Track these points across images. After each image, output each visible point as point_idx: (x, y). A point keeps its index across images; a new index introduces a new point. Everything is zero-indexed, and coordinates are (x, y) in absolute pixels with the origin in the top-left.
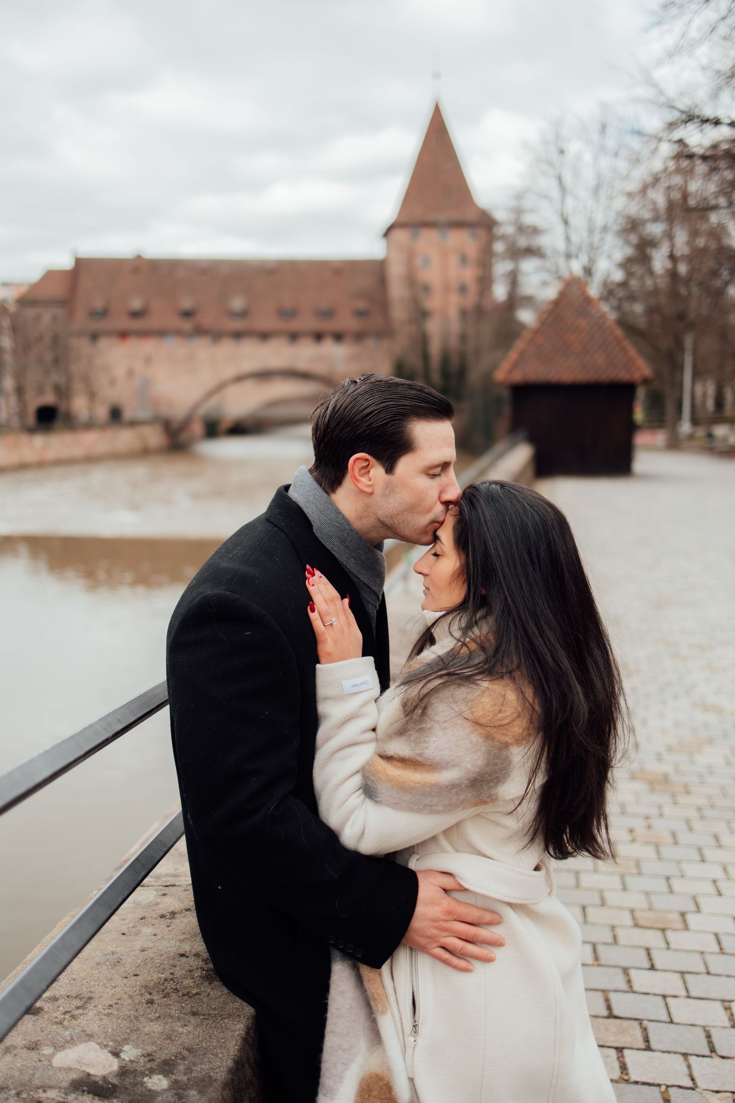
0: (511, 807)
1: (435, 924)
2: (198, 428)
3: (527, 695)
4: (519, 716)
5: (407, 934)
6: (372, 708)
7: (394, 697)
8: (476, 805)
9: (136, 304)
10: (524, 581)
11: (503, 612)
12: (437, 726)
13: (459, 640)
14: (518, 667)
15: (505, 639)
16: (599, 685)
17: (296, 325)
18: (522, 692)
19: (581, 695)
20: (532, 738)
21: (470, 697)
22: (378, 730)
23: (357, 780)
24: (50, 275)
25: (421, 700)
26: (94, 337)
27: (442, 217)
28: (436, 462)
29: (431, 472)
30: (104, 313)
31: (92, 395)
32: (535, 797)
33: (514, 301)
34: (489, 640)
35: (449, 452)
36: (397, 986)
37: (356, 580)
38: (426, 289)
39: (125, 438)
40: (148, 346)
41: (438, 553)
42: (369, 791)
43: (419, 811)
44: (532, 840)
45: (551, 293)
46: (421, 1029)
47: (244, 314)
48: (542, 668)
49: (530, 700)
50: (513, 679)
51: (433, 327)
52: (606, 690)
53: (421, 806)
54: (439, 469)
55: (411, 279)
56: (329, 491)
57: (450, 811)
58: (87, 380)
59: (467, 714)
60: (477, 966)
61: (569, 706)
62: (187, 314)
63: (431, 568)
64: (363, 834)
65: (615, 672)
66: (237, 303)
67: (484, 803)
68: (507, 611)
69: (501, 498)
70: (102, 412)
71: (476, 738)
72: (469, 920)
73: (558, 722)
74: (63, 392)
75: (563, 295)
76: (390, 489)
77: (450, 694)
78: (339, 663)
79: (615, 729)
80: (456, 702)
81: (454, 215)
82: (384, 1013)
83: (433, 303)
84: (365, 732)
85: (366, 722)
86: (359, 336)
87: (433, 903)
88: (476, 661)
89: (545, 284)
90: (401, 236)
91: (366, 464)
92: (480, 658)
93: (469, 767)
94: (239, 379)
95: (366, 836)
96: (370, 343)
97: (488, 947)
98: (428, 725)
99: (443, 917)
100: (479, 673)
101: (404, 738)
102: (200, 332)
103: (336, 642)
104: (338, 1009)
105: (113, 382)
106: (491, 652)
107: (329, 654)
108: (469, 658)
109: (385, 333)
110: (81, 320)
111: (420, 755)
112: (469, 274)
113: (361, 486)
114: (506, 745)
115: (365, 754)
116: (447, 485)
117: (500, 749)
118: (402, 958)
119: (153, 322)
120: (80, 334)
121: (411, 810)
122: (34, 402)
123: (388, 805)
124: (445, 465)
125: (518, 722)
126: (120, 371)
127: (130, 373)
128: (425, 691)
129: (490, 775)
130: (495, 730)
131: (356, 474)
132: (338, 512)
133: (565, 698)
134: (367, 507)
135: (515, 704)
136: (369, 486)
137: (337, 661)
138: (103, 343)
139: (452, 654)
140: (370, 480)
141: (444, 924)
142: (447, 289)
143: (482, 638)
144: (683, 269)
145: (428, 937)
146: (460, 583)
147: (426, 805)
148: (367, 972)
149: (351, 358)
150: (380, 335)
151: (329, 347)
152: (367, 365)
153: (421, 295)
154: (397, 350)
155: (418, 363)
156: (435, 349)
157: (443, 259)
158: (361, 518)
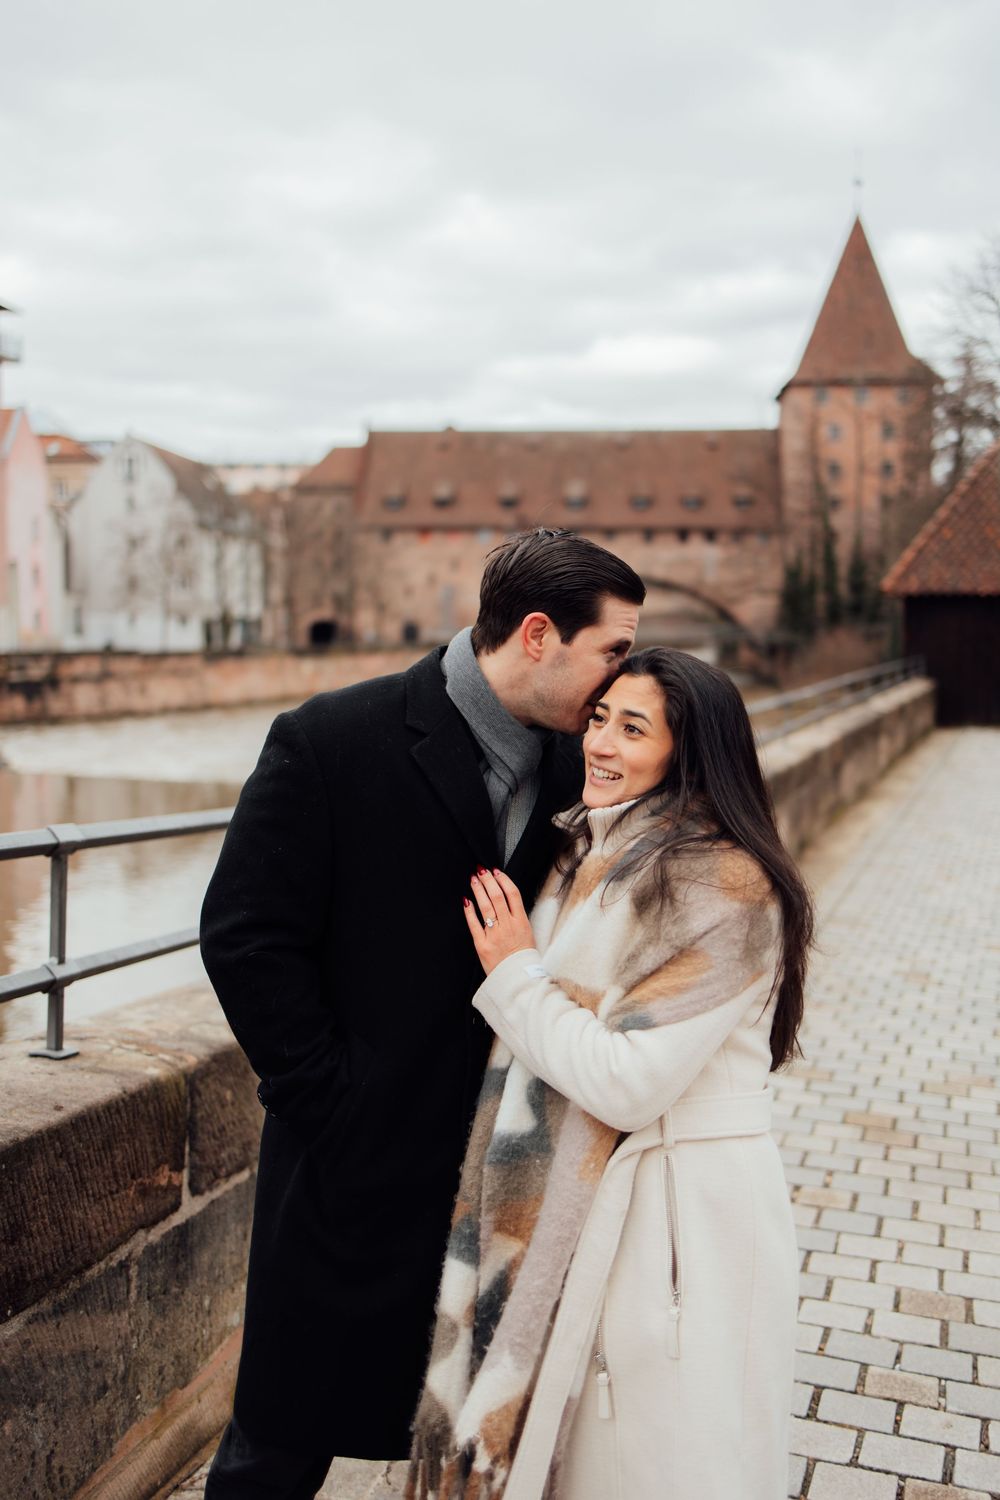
9: (443, 490)
17: (652, 518)
24: (336, 455)
26: (388, 533)
27: (858, 373)
30: (400, 503)
31: (381, 608)
38: (835, 469)
40: (455, 546)
47: (584, 503)
51: (841, 521)
55: (812, 457)
58: (375, 590)
62: (509, 504)
66: (575, 489)
70: (393, 631)
74: (343, 603)
76: (561, 659)
81: (875, 370)
83: (844, 488)
86: (739, 534)
90: (801, 398)
91: (541, 626)
96: (754, 542)
105: (409, 592)
109: (774, 529)
110: (371, 512)
112: (893, 450)
113: (530, 649)
119: (462, 514)
120: (369, 529)
122: (309, 617)
126: (418, 578)
127: (432, 580)
136: (538, 651)
138: (399, 540)
140: (540, 644)
142: (862, 469)
149: (727, 563)
150: (767, 532)
151: (698, 548)
152: (748, 572)
153: (825, 476)
154: (791, 552)
155: (819, 570)
156: (843, 551)
157: (859, 428)
158: (512, 686)
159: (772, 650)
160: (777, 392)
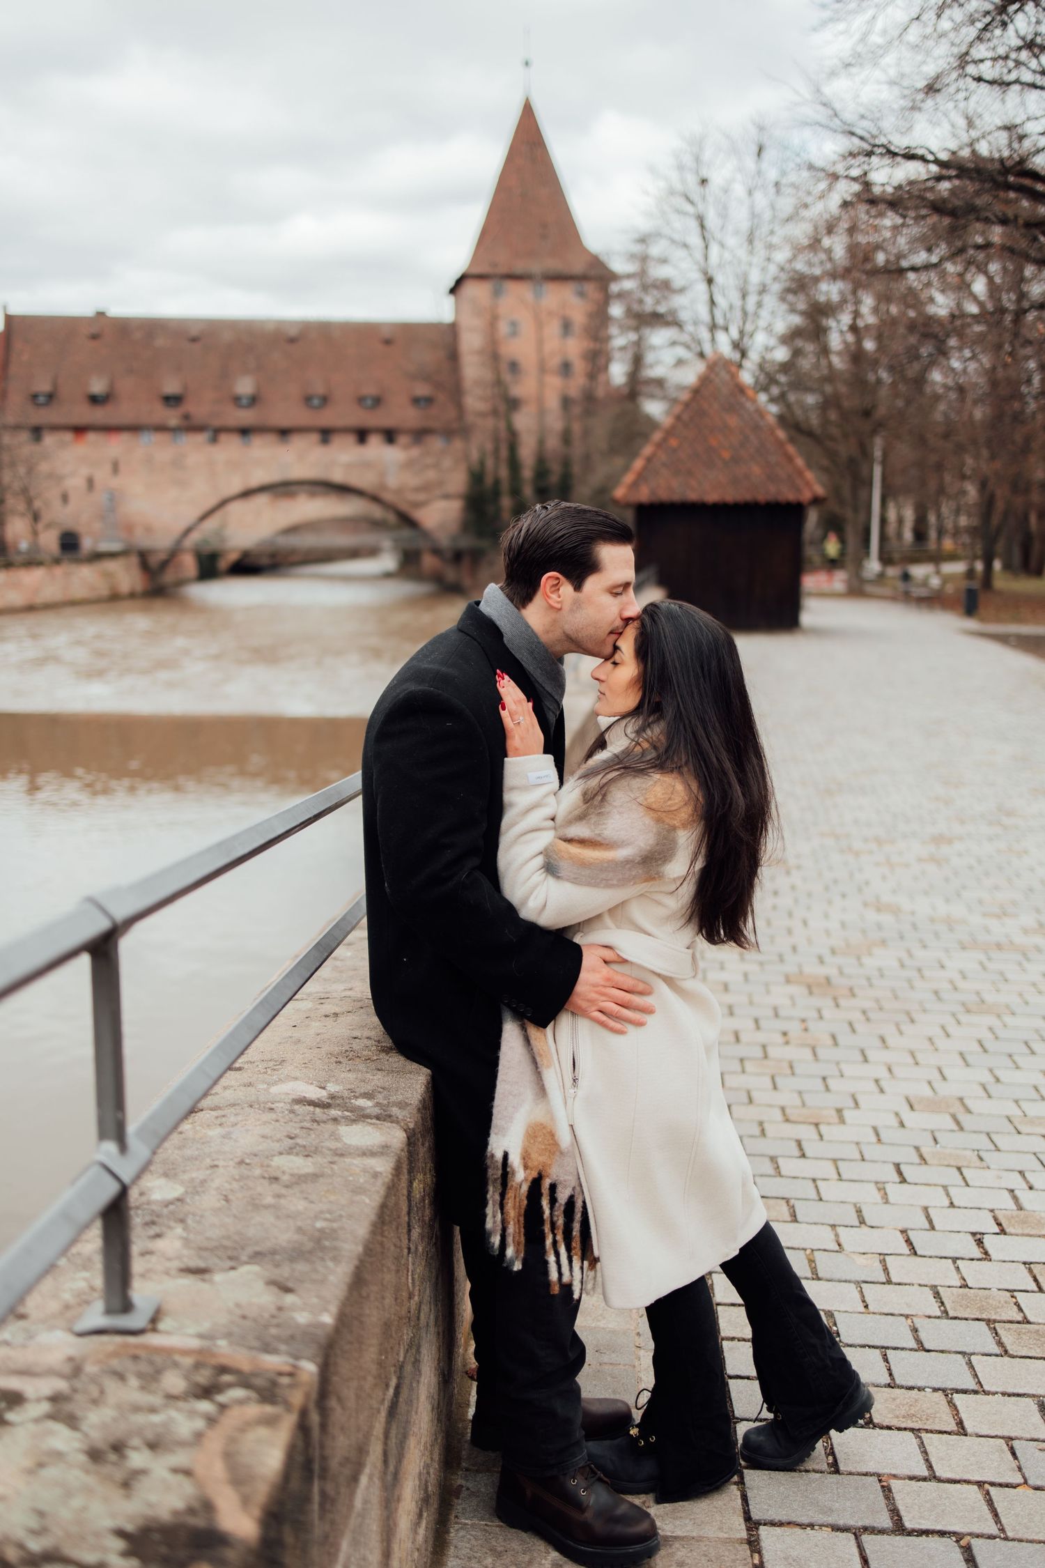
0: (674, 888)
1: (596, 989)
2: (189, 564)
3: (693, 788)
4: (685, 804)
5: (570, 999)
6: (552, 799)
7: (573, 791)
8: (646, 880)
9: (97, 385)
10: (695, 691)
11: (675, 716)
12: (615, 810)
13: (633, 740)
14: (686, 763)
15: (675, 741)
16: (755, 788)
17: (327, 418)
18: (689, 785)
19: (740, 794)
20: (695, 825)
21: (644, 786)
22: (558, 820)
23: (540, 860)
25: (601, 788)
26: (37, 432)
27: (536, 267)
28: (620, 582)
29: (614, 591)
30: (49, 398)
31: (35, 516)
32: (694, 880)
33: (636, 386)
34: (659, 740)
35: (629, 574)
36: (559, 1047)
37: (541, 689)
38: (514, 366)
39: (84, 579)
40: (116, 446)
41: (617, 662)
42: (550, 868)
43: (596, 885)
44: (689, 920)
45: (690, 376)
46: (580, 1082)
47: (254, 400)
48: (707, 767)
49: (696, 791)
50: (681, 773)
51: (524, 421)
52: (761, 793)
53: (598, 881)
54: (621, 589)
55: (493, 355)
56: (520, 607)
57: (623, 885)
58: (26, 494)
59: (640, 800)
60: (630, 1028)
61: (729, 801)
62: (172, 400)
63: (608, 676)
64: (545, 906)
65: (769, 783)
66: (245, 386)
67: (654, 879)
68: (678, 716)
69: (679, 616)
70: (50, 540)
71: (648, 821)
72: (625, 988)
73: (718, 814)
75: (705, 380)
76: (577, 605)
77: (626, 783)
78: (526, 757)
79: (766, 830)
80: (632, 791)
81: (553, 264)
82: (548, 1067)
83: (524, 388)
84: (546, 819)
85: (547, 811)
86: (420, 435)
87: (594, 970)
88: (649, 758)
89: (680, 362)
90: (478, 291)
91: (556, 582)
92: (652, 755)
93: (642, 845)
94: (247, 494)
95: (547, 907)
96: (436, 443)
97: (641, 1013)
98: (607, 809)
99: (603, 983)
100: (652, 767)
101: (584, 822)
102: (190, 426)
103: (522, 739)
104: (509, 1062)
105: (65, 497)
106: (662, 750)
107: (517, 749)
108: (642, 756)
109: (456, 430)
110: (17, 410)
111: (599, 835)
112: (575, 348)
113: (551, 602)
114: (674, 828)
115: (545, 838)
116: (627, 604)
117: (668, 831)
118: (565, 1021)
119: (121, 411)
120: (17, 428)
121: (589, 884)
123: (568, 880)
124: (626, 585)
125: (685, 809)
126: (75, 483)
127: (91, 484)
128: (604, 781)
129: (659, 854)
130: (664, 814)
131: (548, 591)
132: (528, 626)
133: (725, 795)
134: (554, 622)
135: (683, 794)
136: (558, 602)
137: (523, 755)
138: (49, 440)
139: (627, 752)
140: (559, 597)
141: (604, 990)
142: (542, 369)
143: (654, 738)
144: (869, 345)
145: (588, 1001)
146: (636, 689)
147: (602, 880)
148: (533, 1031)
149: (409, 465)
150: (449, 433)
151: (376, 449)
152: (431, 475)
153: (507, 377)
154: (475, 455)
155: (504, 473)
156: (527, 453)
157: (539, 325)
158: (548, 632)
159: (457, 557)
160: (452, 284)
